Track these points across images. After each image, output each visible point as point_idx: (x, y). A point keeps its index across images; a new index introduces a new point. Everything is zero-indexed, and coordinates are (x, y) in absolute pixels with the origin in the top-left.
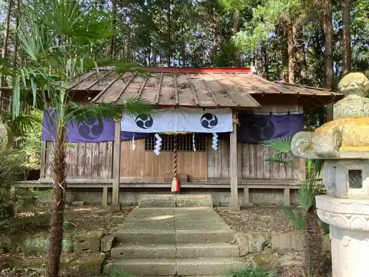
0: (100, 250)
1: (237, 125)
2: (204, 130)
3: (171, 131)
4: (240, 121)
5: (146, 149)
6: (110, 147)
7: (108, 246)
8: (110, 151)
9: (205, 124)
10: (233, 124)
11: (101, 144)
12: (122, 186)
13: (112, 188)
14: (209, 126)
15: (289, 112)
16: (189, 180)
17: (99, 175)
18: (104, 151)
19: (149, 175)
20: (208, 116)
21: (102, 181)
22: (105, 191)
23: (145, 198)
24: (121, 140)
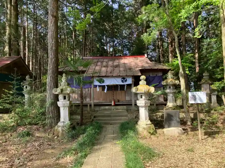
0: (91, 119)
1: (134, 82)
2: (122, 84)
3: (111, 84)
4: (135, 80)
5: (102, 90)
6: (89, 90)
7: (93, 118)
8: (89, 92)
9: (122, 81)
10: (132, 81)
11: (86, 89)
12: (94, 104)
13: (91, 105)
14: (124, 82)
15: (156, 75)
16: (118, 101)
17: (86, 100)
18: (87, 92)
19: (104, 100)
20: (124, 78)
21: (87, 102)
22: (89, 106)
23: (102, 108)
24: (94, 87)
